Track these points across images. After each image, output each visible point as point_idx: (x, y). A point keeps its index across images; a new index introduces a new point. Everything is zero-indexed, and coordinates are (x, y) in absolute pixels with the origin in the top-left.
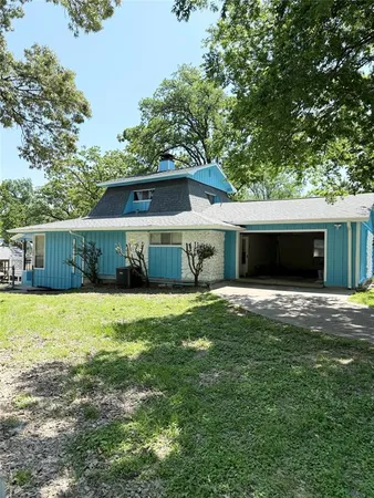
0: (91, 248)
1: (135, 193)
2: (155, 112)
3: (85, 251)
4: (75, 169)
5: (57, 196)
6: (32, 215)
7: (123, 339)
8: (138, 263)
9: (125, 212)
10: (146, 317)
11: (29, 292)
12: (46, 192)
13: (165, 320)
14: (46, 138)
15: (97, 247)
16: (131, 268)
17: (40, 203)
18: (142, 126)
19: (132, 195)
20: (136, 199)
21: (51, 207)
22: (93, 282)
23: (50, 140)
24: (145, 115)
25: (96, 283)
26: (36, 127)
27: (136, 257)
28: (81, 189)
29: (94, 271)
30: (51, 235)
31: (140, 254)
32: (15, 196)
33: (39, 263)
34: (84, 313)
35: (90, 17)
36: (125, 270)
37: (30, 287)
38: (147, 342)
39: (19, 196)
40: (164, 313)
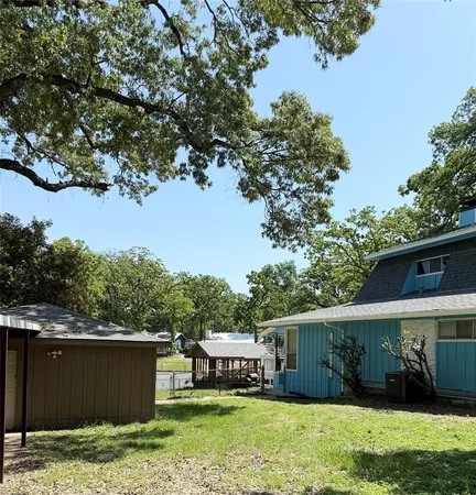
0: (352, 343)
1: (420, 264)
2: (454, 141)
3: (343, 348)
4: (343, 241)
5: (324, 278)
6: (295, 305)
7: (362, 476)
8: (417, 367)
9: (403, 292)
10: (414, 447)
11: (280, 398)
12: (311, 275)
13: (443, 457)
14: (292, 208)
15: (360, 342)
16: (407, 374)
17: (305, 289)
18: (435, 167)
19: (414, 267)
20: (421, 271)
21: (318, 292)
22: (355, 391)
23: (298, 210)
24: (440, 149)
25: (359, 392)
26: (282, 196)
27: (413, 357)
28: (351, 267)
29: (356, 376)
30: (306, 328)
31: (420, 354)
32: (277, 284)
33: (291, 363)
34: (329, 432)
35: (342, 37)
36: (398, 376)
37: (281, 393)
38: (396, 486)
39: (282, 283)
40: (445, 445)
